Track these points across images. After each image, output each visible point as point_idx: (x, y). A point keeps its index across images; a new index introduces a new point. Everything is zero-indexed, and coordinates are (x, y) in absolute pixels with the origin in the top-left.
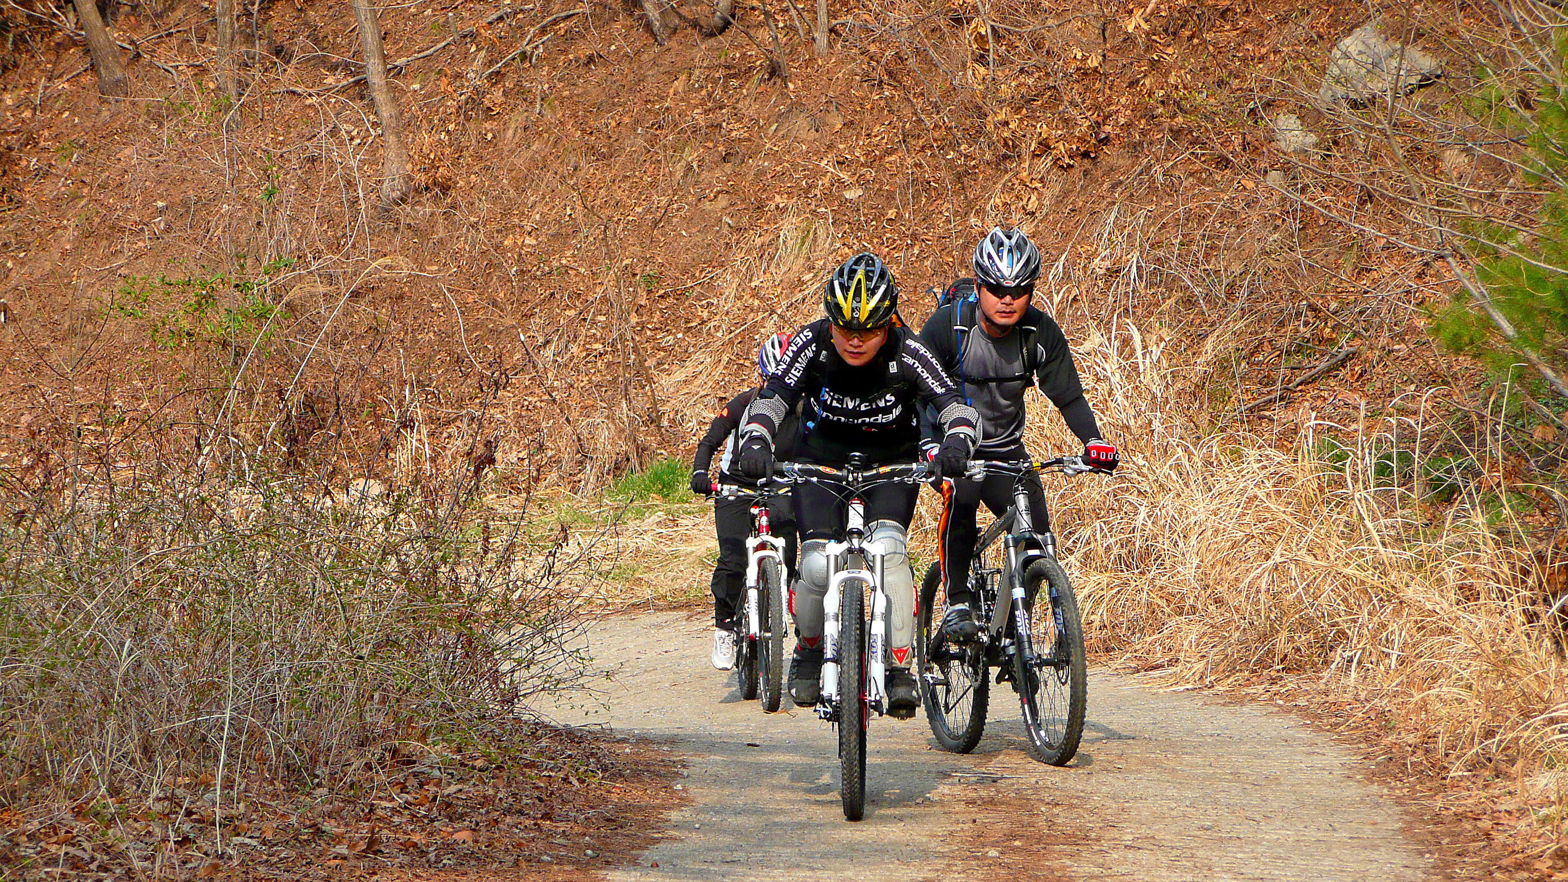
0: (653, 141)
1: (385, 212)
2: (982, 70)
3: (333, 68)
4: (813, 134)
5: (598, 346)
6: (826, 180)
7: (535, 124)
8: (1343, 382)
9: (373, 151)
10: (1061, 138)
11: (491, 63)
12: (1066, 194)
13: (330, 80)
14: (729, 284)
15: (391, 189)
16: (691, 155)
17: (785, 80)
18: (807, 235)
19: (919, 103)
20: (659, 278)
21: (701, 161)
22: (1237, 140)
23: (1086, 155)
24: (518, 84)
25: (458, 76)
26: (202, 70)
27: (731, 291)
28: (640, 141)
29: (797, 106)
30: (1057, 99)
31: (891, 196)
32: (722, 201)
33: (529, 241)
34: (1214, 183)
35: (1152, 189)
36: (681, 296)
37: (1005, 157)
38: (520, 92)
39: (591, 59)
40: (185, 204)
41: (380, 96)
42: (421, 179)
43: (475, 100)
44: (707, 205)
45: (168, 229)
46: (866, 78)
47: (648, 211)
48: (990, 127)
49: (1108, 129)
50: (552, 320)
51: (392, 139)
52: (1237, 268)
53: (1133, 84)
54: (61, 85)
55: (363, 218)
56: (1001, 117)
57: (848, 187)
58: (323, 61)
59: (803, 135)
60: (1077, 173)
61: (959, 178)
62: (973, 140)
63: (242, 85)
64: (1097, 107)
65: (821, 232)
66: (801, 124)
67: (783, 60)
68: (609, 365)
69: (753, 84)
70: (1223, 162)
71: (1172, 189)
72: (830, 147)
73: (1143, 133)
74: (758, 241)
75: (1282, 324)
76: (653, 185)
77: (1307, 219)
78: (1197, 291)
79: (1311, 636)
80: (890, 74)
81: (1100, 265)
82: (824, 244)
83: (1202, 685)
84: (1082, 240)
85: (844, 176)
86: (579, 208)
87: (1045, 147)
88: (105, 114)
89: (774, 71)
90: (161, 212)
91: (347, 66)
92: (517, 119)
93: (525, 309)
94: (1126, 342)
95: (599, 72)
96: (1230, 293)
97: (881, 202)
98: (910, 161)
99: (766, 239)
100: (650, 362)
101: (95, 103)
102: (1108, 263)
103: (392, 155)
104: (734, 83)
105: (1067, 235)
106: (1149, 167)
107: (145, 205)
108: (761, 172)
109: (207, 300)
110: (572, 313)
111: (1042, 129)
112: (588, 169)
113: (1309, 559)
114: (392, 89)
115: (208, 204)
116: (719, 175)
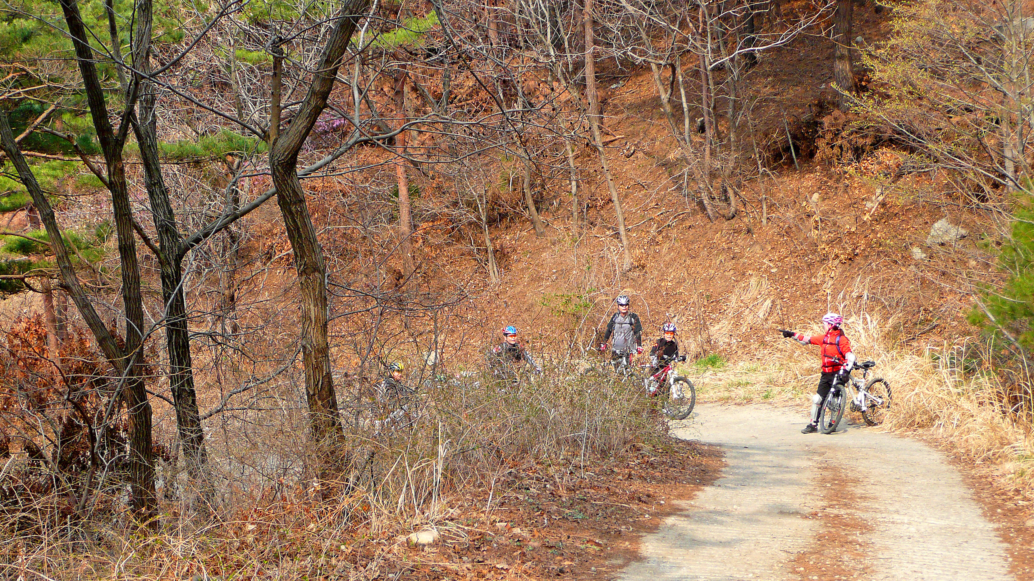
0: (710, 253)
1: (624, 274)
2: (817, 232)
3: (609, 229)
4: (761, 251)
5: (691, 318)
6: (765, 266)
7: (672, 247)
8: (934, 334)
9: (621, 255)
10: (842, 254)
11: (658, 228)
12: (844, 271)
13: (607, 233)
14: (733, 298)
15: (626, 267)
16: (721, 258)
17: (752, 234)
18: (759, 283)
19: (796, 242)
20: (711, 296)
21: (725, 260)
22: (900, 255)
23: (850, 259)
24: (667, 234)
25: (648, 232)
26: (568, 229)
27: (734, 301)
28: (706, 253)
29: (756, 242)
30: (841, 241)
31: (786, 271)
32: (732, 272)
33: (670, 284)
34: (892, 269)
35: (872, 270)
36: (718, 302)
37: (824, 259)
38: (667, 237)
39: (690, 227)
40: (562, 270)
41: (624, 238)
42: (636, 264)
43: (653, 240)
44: (727, 273)
45: (557, 279)
46: (779, 234)
47: (708, 275)
48: (819, 250)
49: (857, 251)
50: (676, 309)
51: (627, 251)
52: (900, 296)
53: (866, 237)
54: (524, 233)
55: (618, 276)
56: (823, 247)
57: (772, 268)
58: (605, 227)
59: (758, 251)
60: (847, 265)
61: (809, 266)
62: (813, 254)
63: (580, 234)
64: (854, 244)
65: (763, 282)
66: (757, 248)
67: (752, 228)
68: (695, 323)
69: (742, 235)
70: (896, 262)
71: (878, 271)
72: (767, 255)
73: (869, 252)
74: (743, 285)
75: (914, 315)
76: (710, 266)
77: (923, 281)
78: (886, 303)
79: (927, 417)
80: (787, 233)
81: (854, 295)
82: (764, 286)
83: (891, 431)
84: (849, 286)
85: (771, 265)
86: (686, 274)
87: (837, 256)
88: (538, 243)
89: (749, 231)
90: (554, 273)
91: (613, 228)
92: (666, 245)
93: (668, 305)
94: (865, 319)
95: (692, 231)
96: (897, 304)
97: (783, 273)
98: (792, 260)
99: (746, 284)
100: (708, 323)
101: (535, 239)
102: (857, 294)
103: (627, 256)
104: (736, 235)
105: (844, 285)
106: (871, 263)
107: (550, 271)
108: (744, 263)
109: (569, 301)
110: (683, 307)
111: (836, 251)
112: (688, 262)
113: (927, 391)
114: (627, 235)
115: (569, 271)
116: (730, 264)
